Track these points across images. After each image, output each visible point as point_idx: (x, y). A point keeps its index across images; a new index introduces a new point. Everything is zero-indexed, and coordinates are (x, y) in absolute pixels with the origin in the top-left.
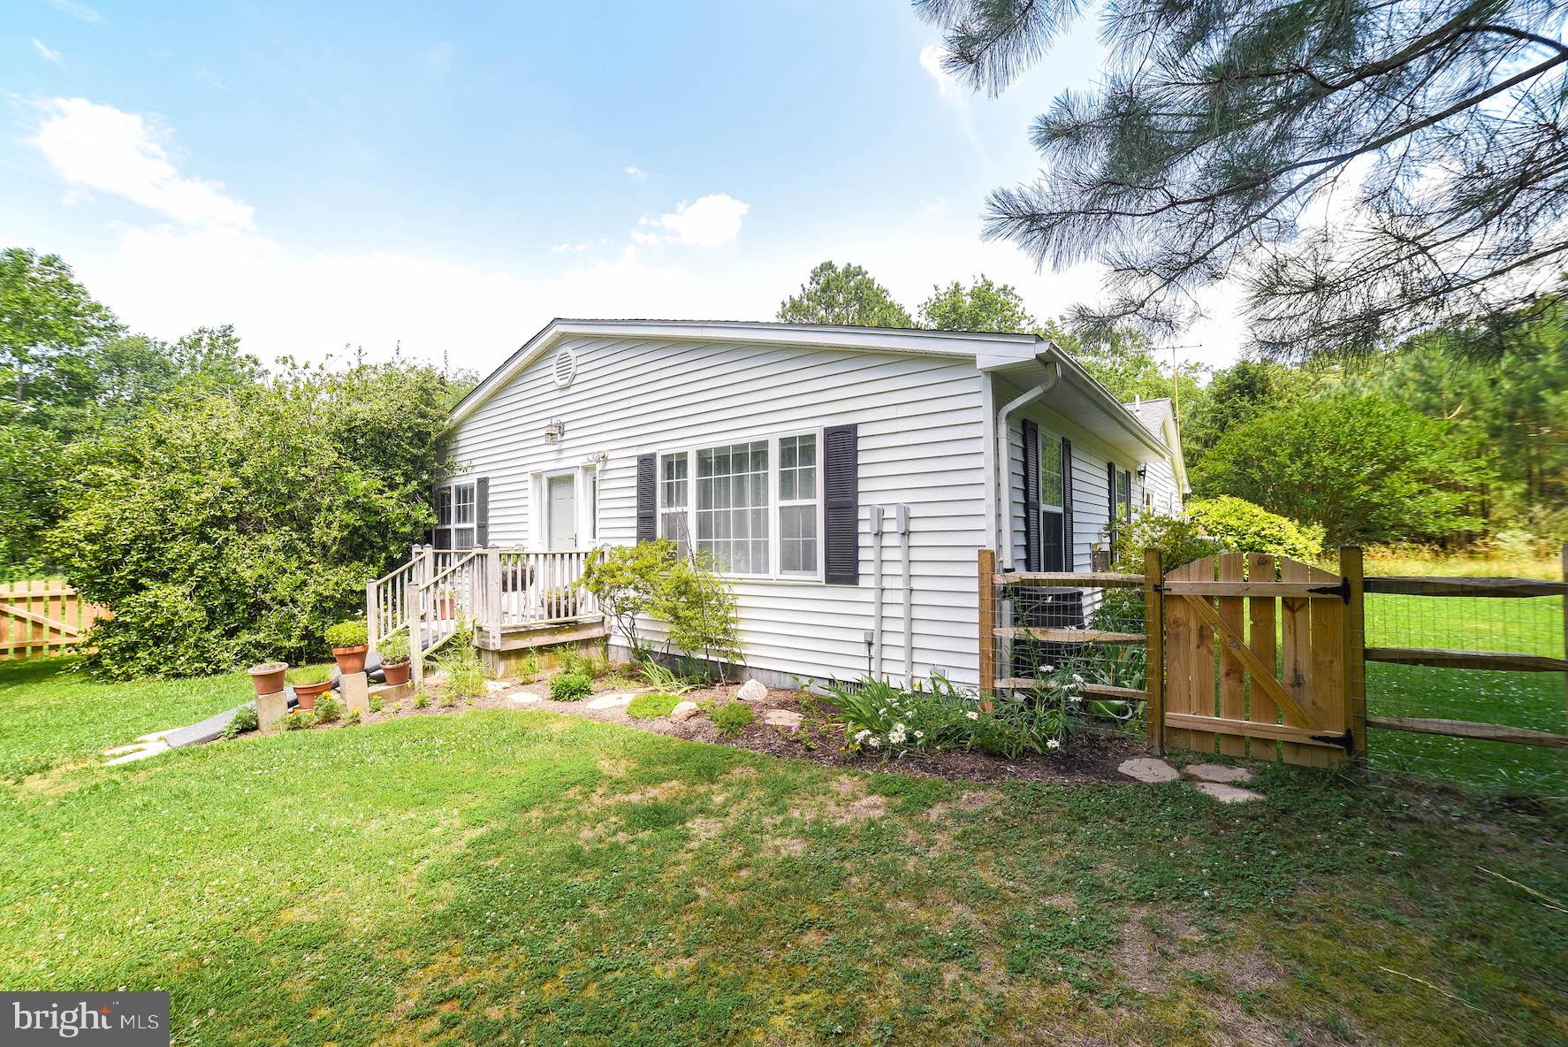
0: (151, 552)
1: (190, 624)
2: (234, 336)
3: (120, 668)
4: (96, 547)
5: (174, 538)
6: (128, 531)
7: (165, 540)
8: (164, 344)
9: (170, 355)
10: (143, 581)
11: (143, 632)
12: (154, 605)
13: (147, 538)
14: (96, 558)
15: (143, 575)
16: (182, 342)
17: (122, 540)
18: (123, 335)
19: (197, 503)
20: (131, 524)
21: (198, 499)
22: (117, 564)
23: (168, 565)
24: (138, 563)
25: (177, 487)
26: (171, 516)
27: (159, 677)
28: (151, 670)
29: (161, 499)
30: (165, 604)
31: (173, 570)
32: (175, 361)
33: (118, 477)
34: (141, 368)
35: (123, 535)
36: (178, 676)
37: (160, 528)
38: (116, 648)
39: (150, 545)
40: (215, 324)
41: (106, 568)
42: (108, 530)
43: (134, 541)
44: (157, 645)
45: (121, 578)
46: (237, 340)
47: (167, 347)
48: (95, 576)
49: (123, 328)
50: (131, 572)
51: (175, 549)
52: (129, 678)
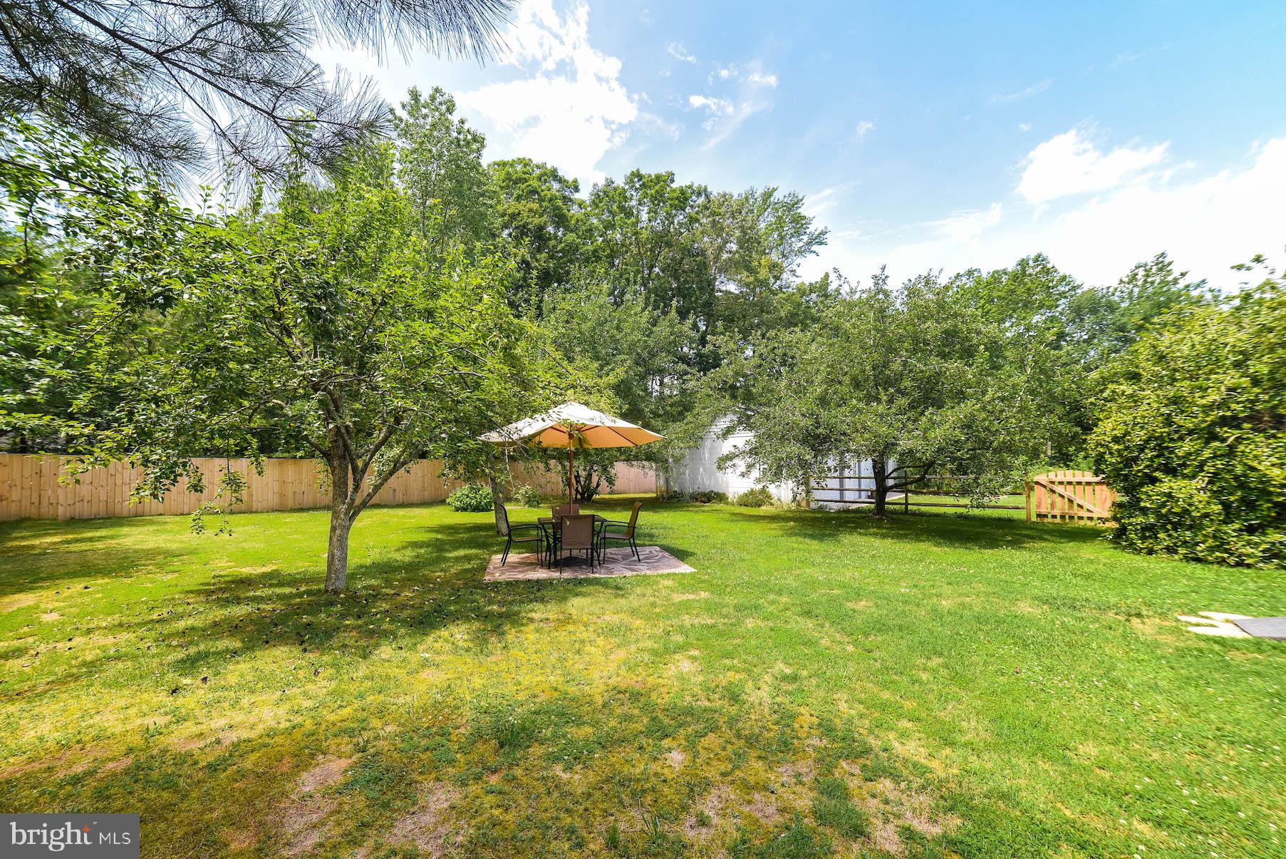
0: (1161, 450)
1: (1206, 515)
2: (1167, 261)
3: (1143, 543)
4: (1121, 447)
5: (1181, 438)
6: (1142, 433)
7: (1172, 440)
8: (1108, 288)
9: (1113, 295)
10: (1156, 474)
11: (1159, 516)
12: (1169, 495)
13: (1156, 439)
14: (1120, 456)
15: (1157, 470)
16: (1121, 282)
17: (1137, 441)
18: (1079, 291)
19: (1204, 406)
20: (1142, 428)
21: (1204, 401)
22: (1135, 459)
23: (1176, 462)
24: (1151, 460)
25: (1180, 394)
26: (1176, 419)
27: (1176, 557)
28: (1171, 550)
29: (1166, 405)
30: (1181, 496)
31: (1184, 465)
32: (1116, 299)
33: (1129, 391)
34: (1094, 311)
35: (1138, 436)
36: (1198, 560)
37: (1167, 430)
38: (1139, 527)
39: (1161, 445)
40: (1149, 259)
41: (1130, 462)
42: (1127, 433)
43: (1147, 442)
44: (1175, 529)
45: (1139, 471)
46: (1170, 264)
47: (1111, 290)
48: (1121, 469)
49: (1079, 287)
50: (1147, 467)
51: (1186, 446)
52: (1151, 552)
